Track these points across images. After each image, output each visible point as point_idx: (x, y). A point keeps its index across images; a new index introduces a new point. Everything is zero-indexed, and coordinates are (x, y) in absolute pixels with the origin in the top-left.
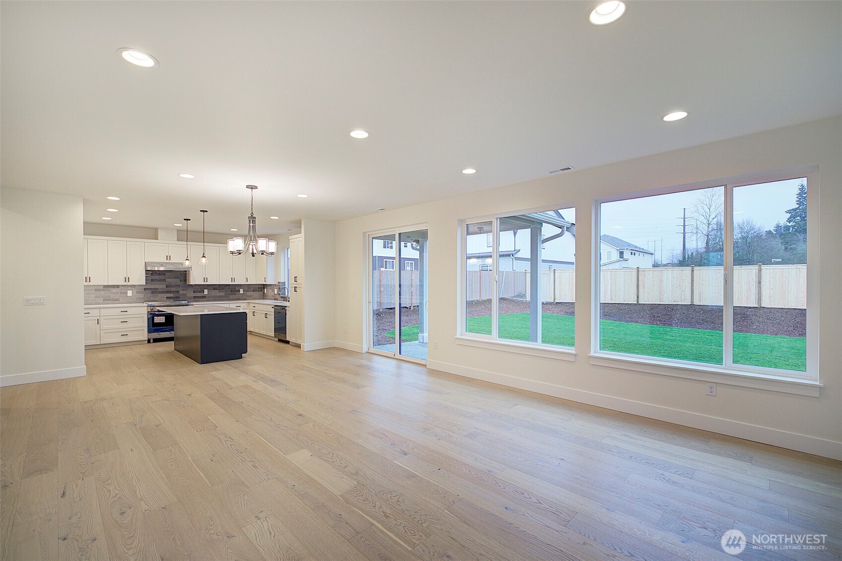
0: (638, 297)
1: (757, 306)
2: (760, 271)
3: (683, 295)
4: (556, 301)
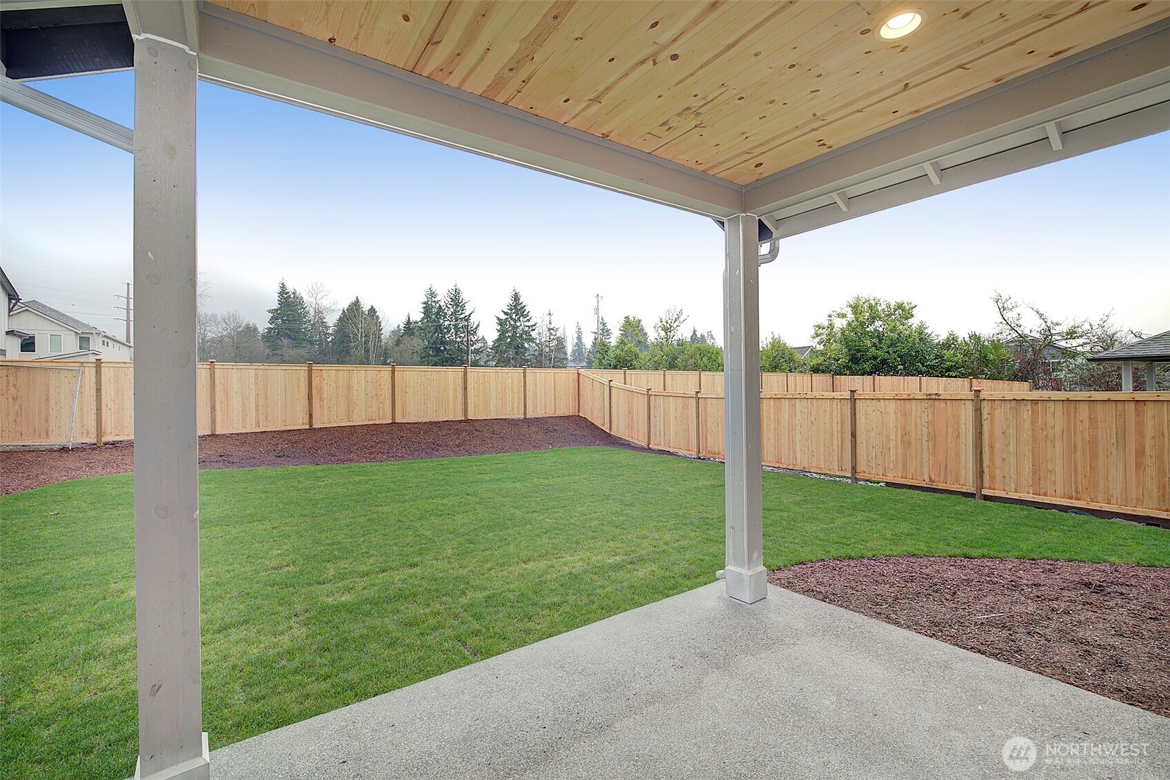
0: (311, 416)
1: (463, 418)
3: (381, 409)
4: (104, 439)
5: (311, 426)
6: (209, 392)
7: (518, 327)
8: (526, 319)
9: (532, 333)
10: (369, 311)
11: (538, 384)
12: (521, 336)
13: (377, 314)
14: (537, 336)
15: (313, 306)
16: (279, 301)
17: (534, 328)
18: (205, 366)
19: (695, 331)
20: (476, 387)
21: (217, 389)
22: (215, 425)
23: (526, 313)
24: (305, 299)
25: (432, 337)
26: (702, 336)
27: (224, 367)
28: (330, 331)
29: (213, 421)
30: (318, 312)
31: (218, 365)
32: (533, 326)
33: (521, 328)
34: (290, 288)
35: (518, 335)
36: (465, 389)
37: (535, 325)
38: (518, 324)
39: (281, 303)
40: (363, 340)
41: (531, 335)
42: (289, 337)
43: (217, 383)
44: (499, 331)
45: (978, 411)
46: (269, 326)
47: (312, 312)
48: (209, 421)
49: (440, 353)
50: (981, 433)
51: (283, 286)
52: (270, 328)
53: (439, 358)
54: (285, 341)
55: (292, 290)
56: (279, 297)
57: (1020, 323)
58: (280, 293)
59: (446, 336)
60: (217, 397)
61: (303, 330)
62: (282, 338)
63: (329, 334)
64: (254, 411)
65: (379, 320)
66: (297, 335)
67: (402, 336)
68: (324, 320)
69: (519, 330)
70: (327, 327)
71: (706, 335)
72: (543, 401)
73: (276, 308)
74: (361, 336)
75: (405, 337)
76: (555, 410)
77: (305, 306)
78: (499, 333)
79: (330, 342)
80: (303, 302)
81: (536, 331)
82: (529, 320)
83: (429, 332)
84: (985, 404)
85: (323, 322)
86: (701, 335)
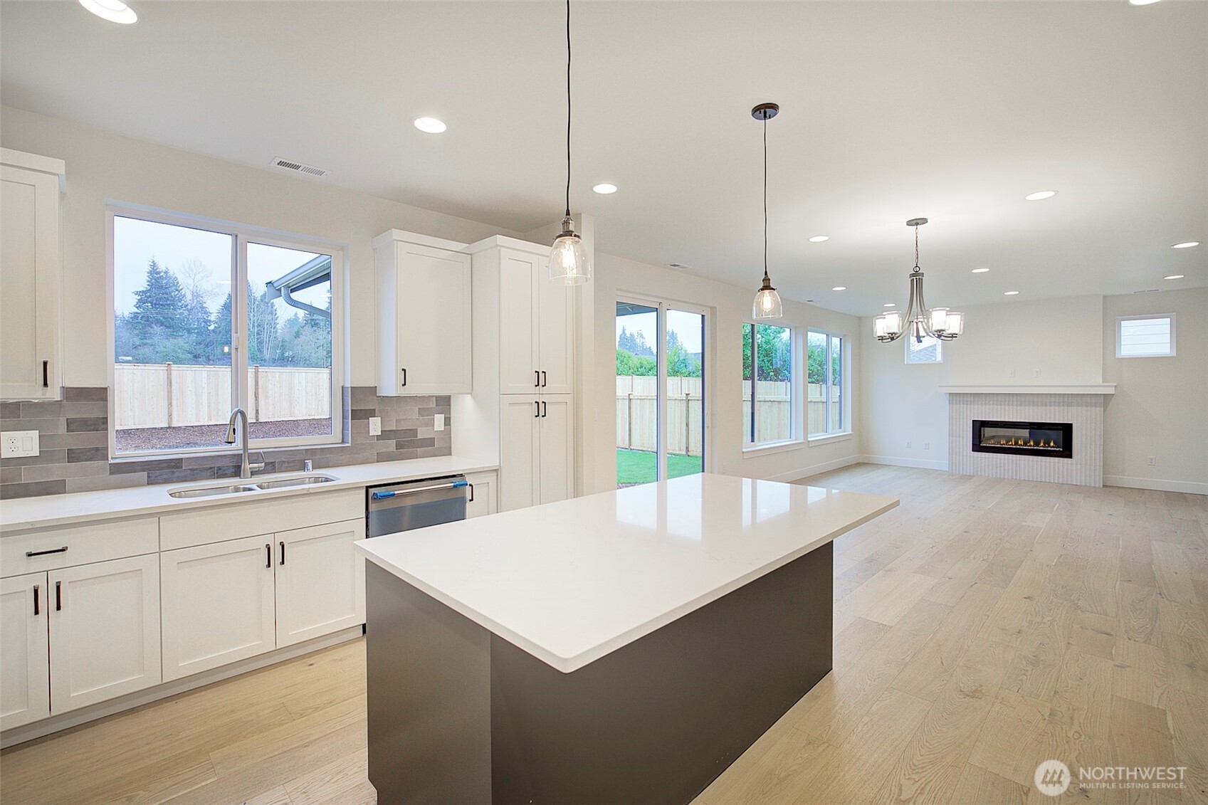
5: (257, 420)
6: (166, 391)
15: (191, 288)
16: (148, 281)
18: (163, 368)
21: (173, 387)
22: (171, 418)
24: (180, 280)
26: (632, 335)
27: (180, 369)
28: (213, 318)
29: (170, 415)
30: (196, 295)
31: (174, 367)
34: (162, 267)
39: (151, 285)
40: (256, 330)
42: (162, 324)
43: (173, 382)
46: (136, 310)
47: (189, 296)
48: (167, 416)
51: (154, 265)
52: (137, 313)
54: (157, 329)
55: (164, 269)
56: (148, 276)
58: (150, 272)
60: (173, 395)
61: (178, 316)
62: (154, 325)
63: (210, 321)
64: (206, 407)
65: (275, 308)
66: (172, 322)
67: (302, 328)
68: (204, 305)
70: (208, 314)
71: (636, 335)
73: (145, 289)
74: (254, 326)
75: (306, 328)
77: (180, 288)
79: (213, 330)
80: (178, 283)
85: (202, 307)
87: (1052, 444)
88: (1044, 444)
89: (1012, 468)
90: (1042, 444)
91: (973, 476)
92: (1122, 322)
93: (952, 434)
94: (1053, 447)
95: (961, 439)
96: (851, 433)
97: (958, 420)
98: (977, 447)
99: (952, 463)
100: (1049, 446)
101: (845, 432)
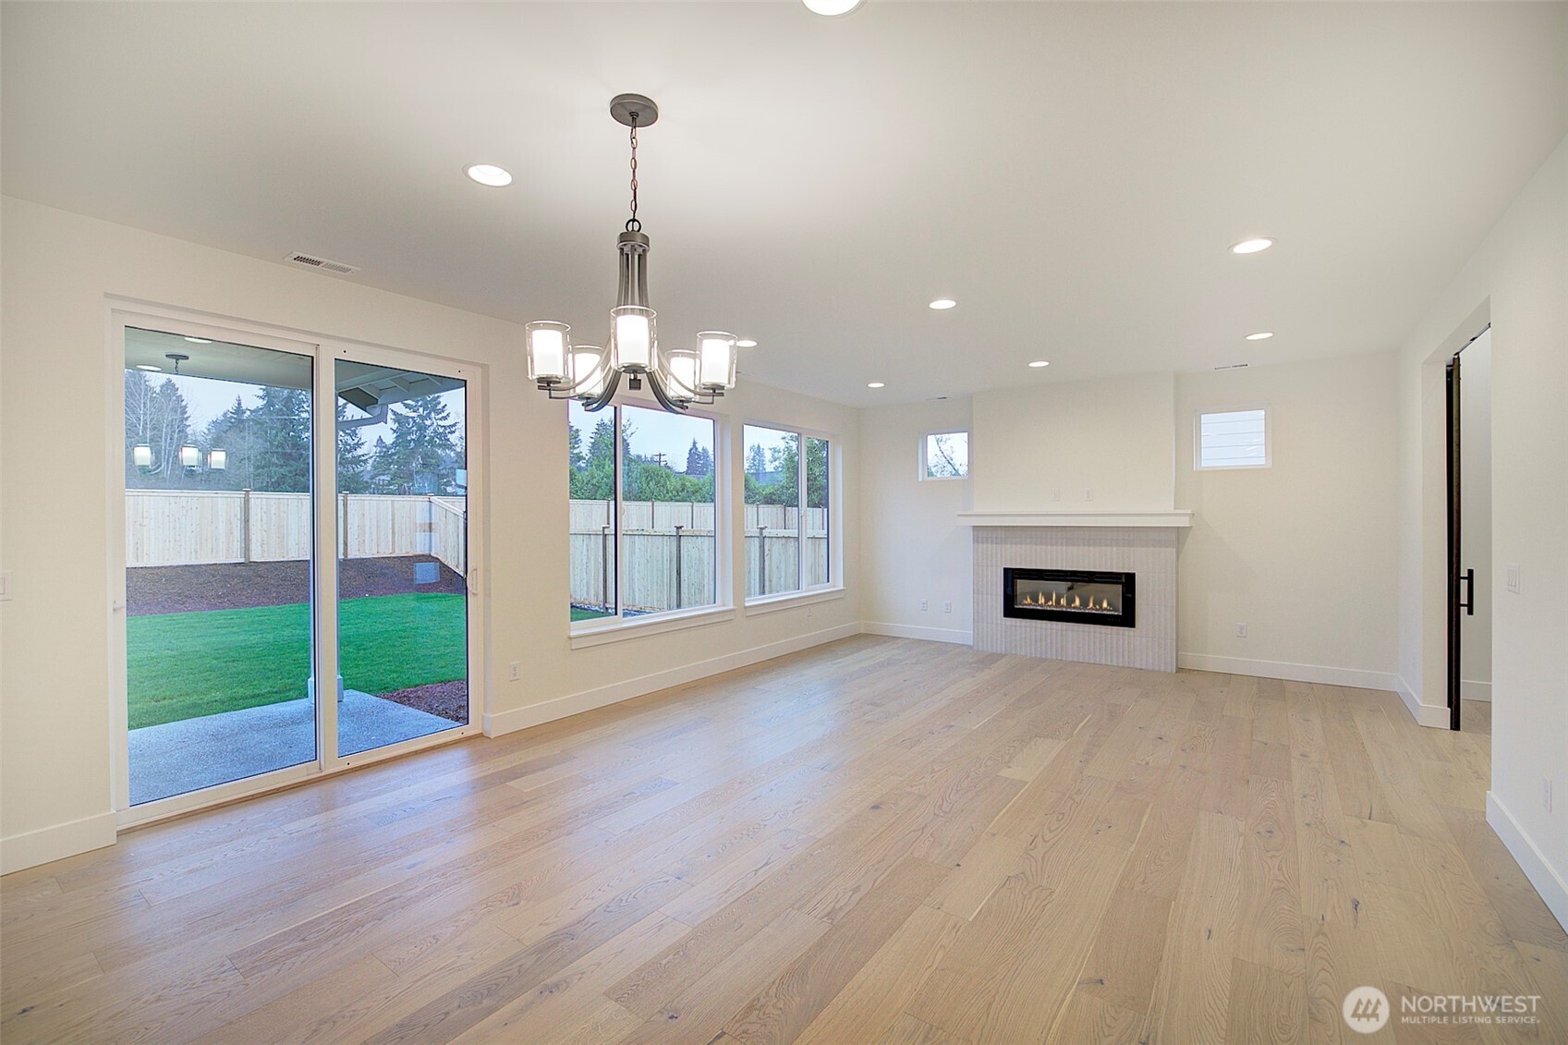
2: (248, 500)
7: (426, 428)
8: (440, 416)
9: (449, 436)
10: (162, 387)
11: (367, 515)
12: (431, 441)
13: (179, 393)
14: (457, 441)
17: (453, 429)
19: (695, 443)
20: (264, 518)
23: (440, 407)
25: (276, 436)
32: (452, 426)
33: (432, 428)
35: (427, 438)
36: (247, 521)
37: (455, 425)
38: (428, 423)
41: (448, 440)
44: (395, 431)
45: (762, 547)
49: (291, 462)
50: (764, 568)
53: (288, 469)
57: (953, 456)
59: (304, 436)
69: (429, 432)
72: (374, 537)
75: (231, 432)
76: (393, 549)
78: (395, 435)
81: (457, 434)
82: (445, 418)
83: (272, 428)
84: (766, 540)
86: (703, 449)
87: (1105, 605)
88: (1094, 605)
89: (1056, 644)
90: (1091, 605)
91: (1005, 655)
92: (1203, 416)
93: (978, 590)
94: (1106, 609)
95: (989, 597)
96: (842, 588)
97: (985, 569)
98: (1011, 610)
99: (978, 634)
100: (1101, 607)
101: (834, 587)
